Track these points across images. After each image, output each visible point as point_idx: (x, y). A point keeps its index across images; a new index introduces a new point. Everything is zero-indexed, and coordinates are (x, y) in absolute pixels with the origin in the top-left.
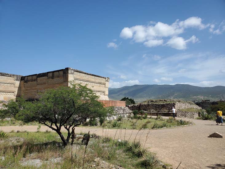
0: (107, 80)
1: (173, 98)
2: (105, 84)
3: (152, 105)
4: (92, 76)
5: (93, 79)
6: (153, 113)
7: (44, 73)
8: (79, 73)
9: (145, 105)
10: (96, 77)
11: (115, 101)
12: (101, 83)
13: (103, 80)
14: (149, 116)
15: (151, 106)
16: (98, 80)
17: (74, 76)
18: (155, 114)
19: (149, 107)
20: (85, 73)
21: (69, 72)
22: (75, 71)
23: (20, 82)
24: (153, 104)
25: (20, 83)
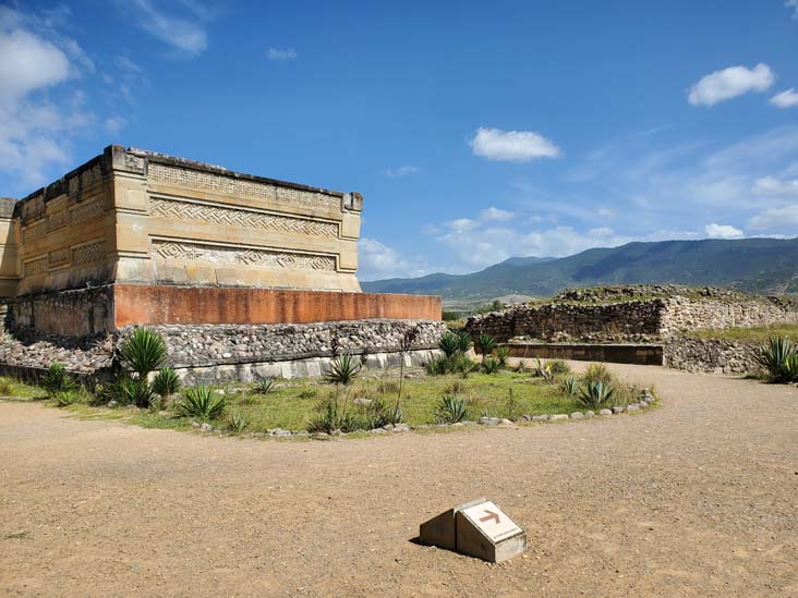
0: (347, 201)
1: (789, 290)
2: (335, 222)
3: (564, 310)
4: (257, 186)
5: (265, 200)
6: (559, 348)
7: (58, 181)
8: (179, 172)
9: (533, 311)
10: (279, 190)
11: (377, 297)
12: (311, 219)
13: (324, 206)
14: (513, 361)
15: (557, 316)
16: (294, 201)
17: (150, 182)
18: (569, 352)
19: (550, 321)
20: (217, 173)
21: (115, 166)
22: (151, 162)
23: (13, 223)
24: (568, 308)
25: (10, 230)
